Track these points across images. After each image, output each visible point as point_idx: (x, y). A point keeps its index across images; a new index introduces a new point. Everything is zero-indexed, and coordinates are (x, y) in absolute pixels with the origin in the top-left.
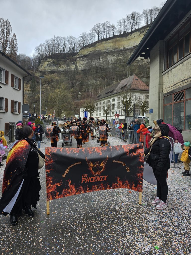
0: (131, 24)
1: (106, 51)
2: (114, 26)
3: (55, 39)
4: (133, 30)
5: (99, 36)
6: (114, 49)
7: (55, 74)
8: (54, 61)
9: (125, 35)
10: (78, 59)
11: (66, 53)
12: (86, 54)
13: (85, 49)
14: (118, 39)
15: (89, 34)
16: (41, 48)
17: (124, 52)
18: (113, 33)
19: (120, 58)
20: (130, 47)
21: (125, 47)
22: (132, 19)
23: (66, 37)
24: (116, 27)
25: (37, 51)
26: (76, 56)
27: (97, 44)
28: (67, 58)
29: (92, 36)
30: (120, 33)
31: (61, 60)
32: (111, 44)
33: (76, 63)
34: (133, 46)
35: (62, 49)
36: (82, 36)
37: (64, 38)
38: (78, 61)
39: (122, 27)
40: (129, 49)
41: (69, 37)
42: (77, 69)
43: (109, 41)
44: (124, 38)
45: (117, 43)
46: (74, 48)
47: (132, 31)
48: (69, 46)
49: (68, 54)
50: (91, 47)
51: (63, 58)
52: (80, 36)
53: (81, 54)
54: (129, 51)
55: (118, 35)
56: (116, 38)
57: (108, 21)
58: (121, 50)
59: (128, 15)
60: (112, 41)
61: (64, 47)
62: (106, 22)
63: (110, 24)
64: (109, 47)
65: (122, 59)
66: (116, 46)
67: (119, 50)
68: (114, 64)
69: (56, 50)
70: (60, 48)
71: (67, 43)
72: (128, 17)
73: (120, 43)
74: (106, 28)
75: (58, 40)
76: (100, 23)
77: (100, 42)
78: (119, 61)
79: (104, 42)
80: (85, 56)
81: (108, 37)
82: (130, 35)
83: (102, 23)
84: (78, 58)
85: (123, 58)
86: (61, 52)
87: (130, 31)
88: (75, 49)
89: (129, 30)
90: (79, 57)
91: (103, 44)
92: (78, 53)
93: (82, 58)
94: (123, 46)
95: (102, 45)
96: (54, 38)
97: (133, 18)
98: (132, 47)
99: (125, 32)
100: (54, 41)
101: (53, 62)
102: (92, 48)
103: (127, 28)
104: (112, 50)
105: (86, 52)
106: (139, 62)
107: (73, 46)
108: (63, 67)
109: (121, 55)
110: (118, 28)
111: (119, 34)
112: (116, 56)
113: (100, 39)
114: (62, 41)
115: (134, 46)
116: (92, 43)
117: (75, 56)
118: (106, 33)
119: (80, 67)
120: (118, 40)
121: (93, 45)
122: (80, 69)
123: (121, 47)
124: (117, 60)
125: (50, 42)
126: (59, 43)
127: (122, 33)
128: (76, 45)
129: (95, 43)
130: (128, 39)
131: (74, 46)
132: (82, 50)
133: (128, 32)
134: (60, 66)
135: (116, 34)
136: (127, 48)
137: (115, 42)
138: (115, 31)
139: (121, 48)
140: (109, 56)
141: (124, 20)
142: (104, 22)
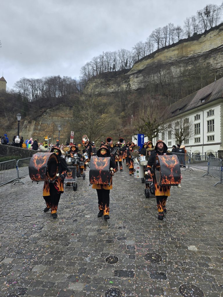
0: (204, 22)
1: (168, 62)
2: (180, 27)
3: (104, 55)
4: (208, 29)
5: (158, 44)
6: (181, 58)
7: (103, 97)
8: (103, 81)
9: (196, 37)
10: (131, 77)
11: (117, 71)
12: (142, 69)
13: (140, 62)
14: (185, 43)
15: (146, 43)
16: (87, 68)
17: (194, 60)
18: (179, 37)
19: (188, 69)
20: (204, 52)
21: (196, 53)
22: (205, 15)
23: (117, 51)
24: (182, 29)
25: (83, 71)
26: (129, 73)
27: (156, 54)
28: (118, 76)
29: (150, 45)
30: (189, 36)
31: (110, 80)
32: (176, 52)
33: (129, 81)
34: (208, 50)
35: (112, 66)
36: (136, 47)
37: (115, 53)
38: (131, 79)
39: (192, 28)
40: (202, 56)
41: (120, 51)
42: (129, 88)
43: (173, 48)
44: (194, 41)
45: (184, 49)
46: (126, 63)
47: (206, 31)
48: (121, 61)
49: (119, 71)
50: (148, 59)
51: (112, 77)
52: (135, 47)
53: (135, 70)
54: (202, 58)
55: (185, 39)
56: (182, 43)
57: (172, 23)
58: (190, 58)
59: (200, 11)
60: (177, 48)
61: (114, 64)
62: (168, 25)
63: (174, 26)
64: (172, 56)
65: (192, 70)
66: (183, 53)
67: (187, 58)
68: (180, 77)
69: (105, 69)
70: (110, 65)
71: (118, 58)
72: (200, 14)
73: (189, 49)
74: (168, 32)
75: (107, 56)
76: (160, 28)
77: (160, 51)
78: (187, 73)
79: (166, 50)
80: (140, 72)
81: (171, 43)
82: (202, 37)
83: (163, 27)
84: (131, 74)
85: (193, 68)
86: (110, 70)
87: (203, 31)
88: (128, 65)
89: (201, 30)
90: (133, 74)
91: (163, 53)
92: (131, 68)
93: (136, 75)
94: (193, 52)
95: (163, 55)
96: (102, 55)
97: (207, 13)
98: (207, 52)
99: (195, 34)
100: (103, 57)
101: (102, 83)
102: (150, 60)
103: (198, 28)
104: (176, 59)
105: (141, 67)
106: (218, 71)
107: (125, 61)
108: (113, 88)
109: (190, 64)
110: (185, 30)
111: (186, 37)
112: (183, 67)
113: (161, 47)
114: (112, 57)
115: (210, 49)
116: (149, 54)
117: (127, 72)
118: (169, 39)
119: (134, 86)
120: (186, 46)
121: (150, 56)
122: (134, 88)
123: (191, 54)
124: (185, 71)
125: (99, 60)
126: (109, 60)
127: (191, 35)
128: (129, 59)
129: (153, 53)
130: (201, 42)
131: (127, 61)
132: (137, 65)
133: (200, 33)
134: (109, 87)
135: (184, 38)
136: (198, 54)
137: (182, 48)
138: (181, 34)
139: (190, 56)
140: (173, 68)
141: (193, 19)
142: (165, 26)
